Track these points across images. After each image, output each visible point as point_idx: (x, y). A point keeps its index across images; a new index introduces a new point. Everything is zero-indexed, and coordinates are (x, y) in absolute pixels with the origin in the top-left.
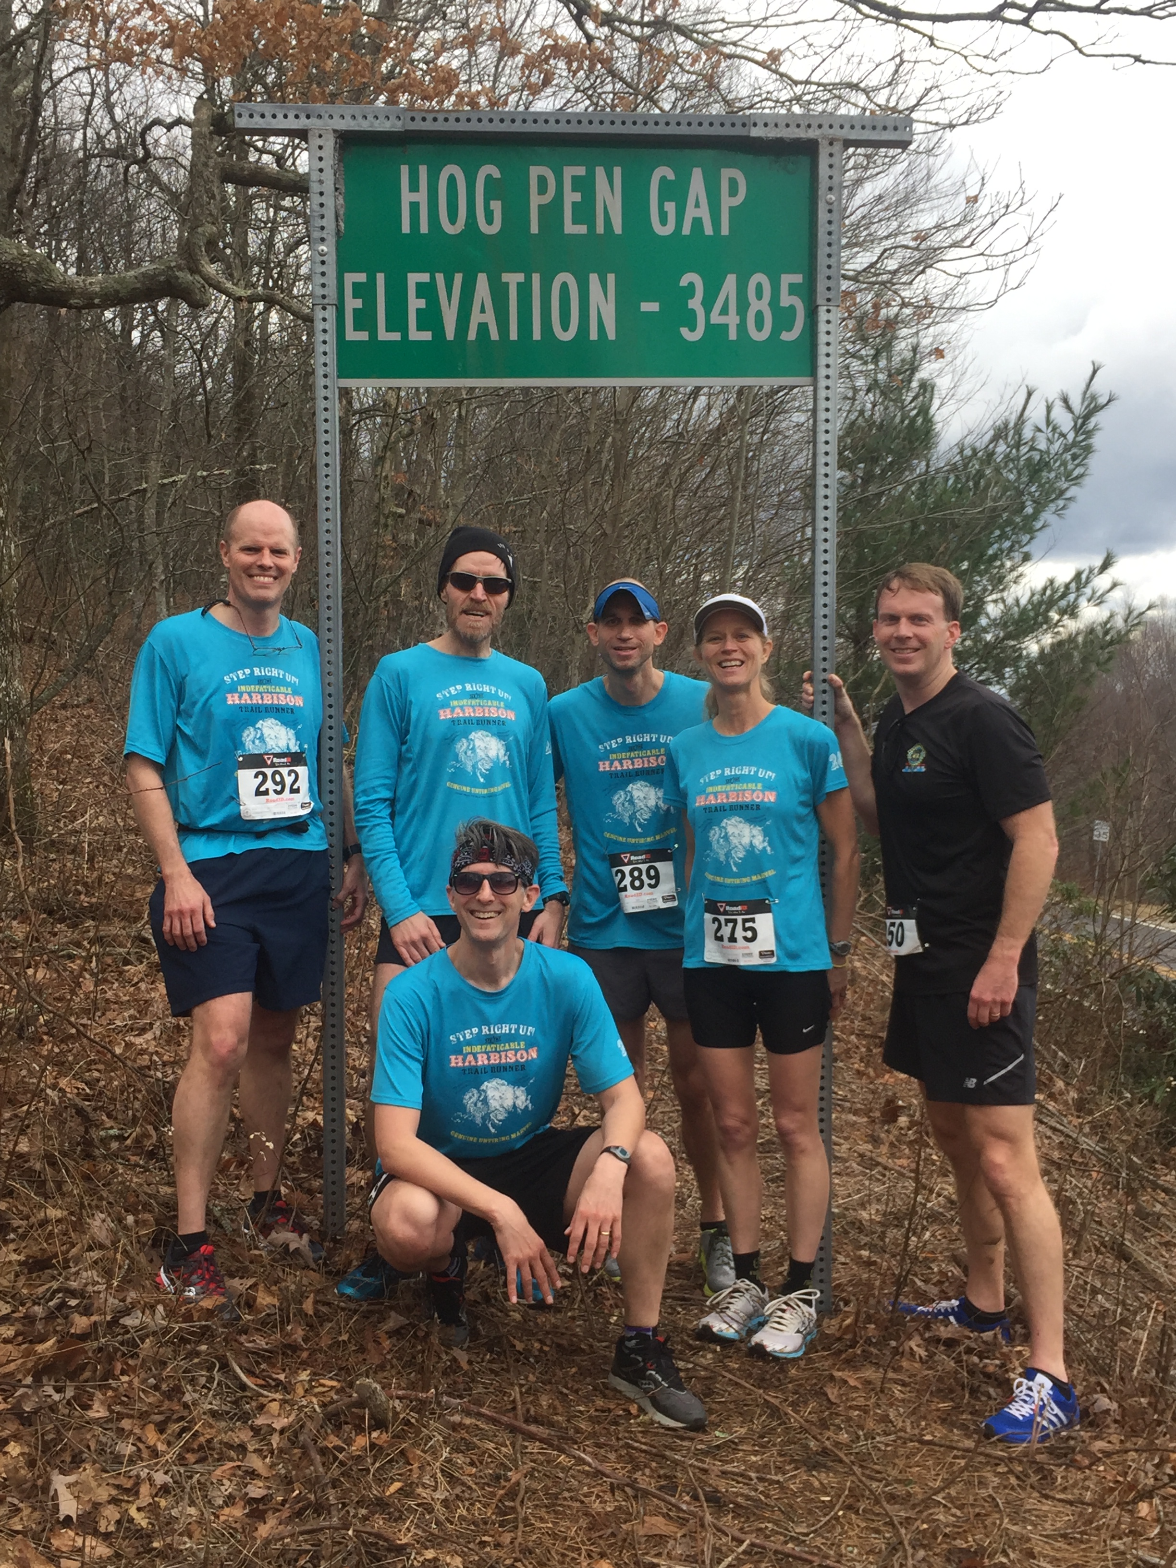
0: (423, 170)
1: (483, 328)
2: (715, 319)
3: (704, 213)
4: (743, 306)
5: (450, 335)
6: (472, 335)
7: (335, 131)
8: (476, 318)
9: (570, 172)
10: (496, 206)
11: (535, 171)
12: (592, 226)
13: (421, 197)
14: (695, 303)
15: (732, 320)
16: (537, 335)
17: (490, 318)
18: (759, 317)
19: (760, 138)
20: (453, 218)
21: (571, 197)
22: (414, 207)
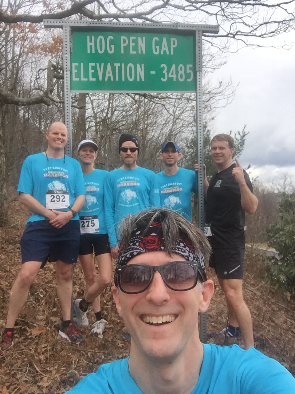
0: (93, 37)
1: (109, 78)
2: (170, 76)
3: (167, 49)
4: (177, 72)
5: (100, 79)
6: (106, 79)
7: (70, 26)
8: (107, 75)
9: (132, 38)
10: (112, 46)
11: (122, 38)
12: (138, 52)
13: (93, 44)
14: (165, 72)
15: (174, 76)
16: (123, 80)
17: (111, 75)
18: (181, 76)
19: (181, 30)
20: (101, 49)
21: (132, 44)
22: (91, 46)
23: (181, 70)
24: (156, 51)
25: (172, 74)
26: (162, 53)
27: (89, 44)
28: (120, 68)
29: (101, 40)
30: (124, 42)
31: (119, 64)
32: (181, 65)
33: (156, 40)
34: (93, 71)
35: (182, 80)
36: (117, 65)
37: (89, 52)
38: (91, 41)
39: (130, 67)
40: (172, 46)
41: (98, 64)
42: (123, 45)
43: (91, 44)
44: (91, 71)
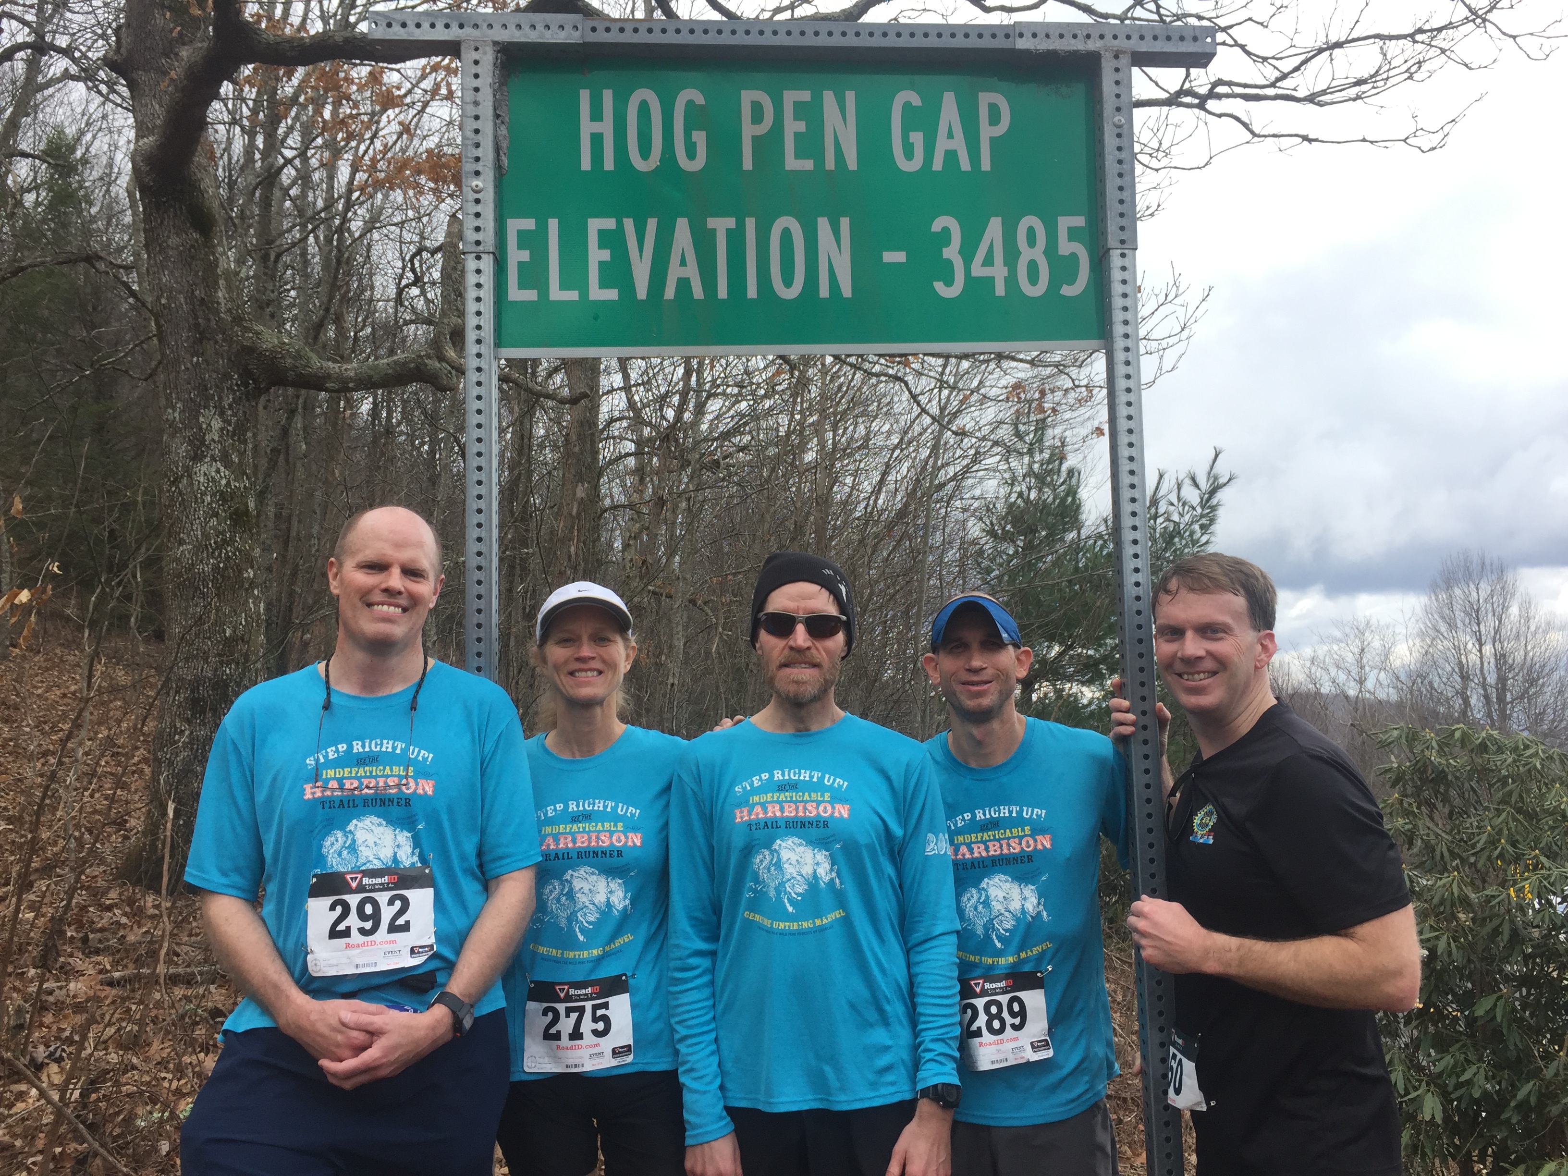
0: (608, 96)
1: (684, 284)
2: (977, 270)
3: (959, 144)
4: (1012, 255)
5: (642, 293)
6: (670, 293)
7: (495, 43)
8: (674, 273)
9: (791, 97)
10: (700, 138)
11: (748, 97)
12: (820, 158)
13: (606, 128)
14: (952, 252)
15: (999, 272)
16: (752, 292)
17: (692, 272)
18: (1033, 268)
19: (1027, 51)
20: (645, 152)
21: (793, 127)
22: (597, 140)
23: (1032, 243)
24: (909, 154)
25: (988, 261)
27: (587, 127)
28: (736, 238)
29: (644, 107)
30: (757, 116)
31: (731, 222)
32: (1030, 221)
33: (907, 106)
34: (605, 255)
35: (1035, 291)
36: (721, 225)
37: (586, 164)
38: (597, 115)
39: (786, 234)
40: (987, 132)
41: (629, 224)
42: (748, 131)
43: (597, 127)
44: (597, 255)
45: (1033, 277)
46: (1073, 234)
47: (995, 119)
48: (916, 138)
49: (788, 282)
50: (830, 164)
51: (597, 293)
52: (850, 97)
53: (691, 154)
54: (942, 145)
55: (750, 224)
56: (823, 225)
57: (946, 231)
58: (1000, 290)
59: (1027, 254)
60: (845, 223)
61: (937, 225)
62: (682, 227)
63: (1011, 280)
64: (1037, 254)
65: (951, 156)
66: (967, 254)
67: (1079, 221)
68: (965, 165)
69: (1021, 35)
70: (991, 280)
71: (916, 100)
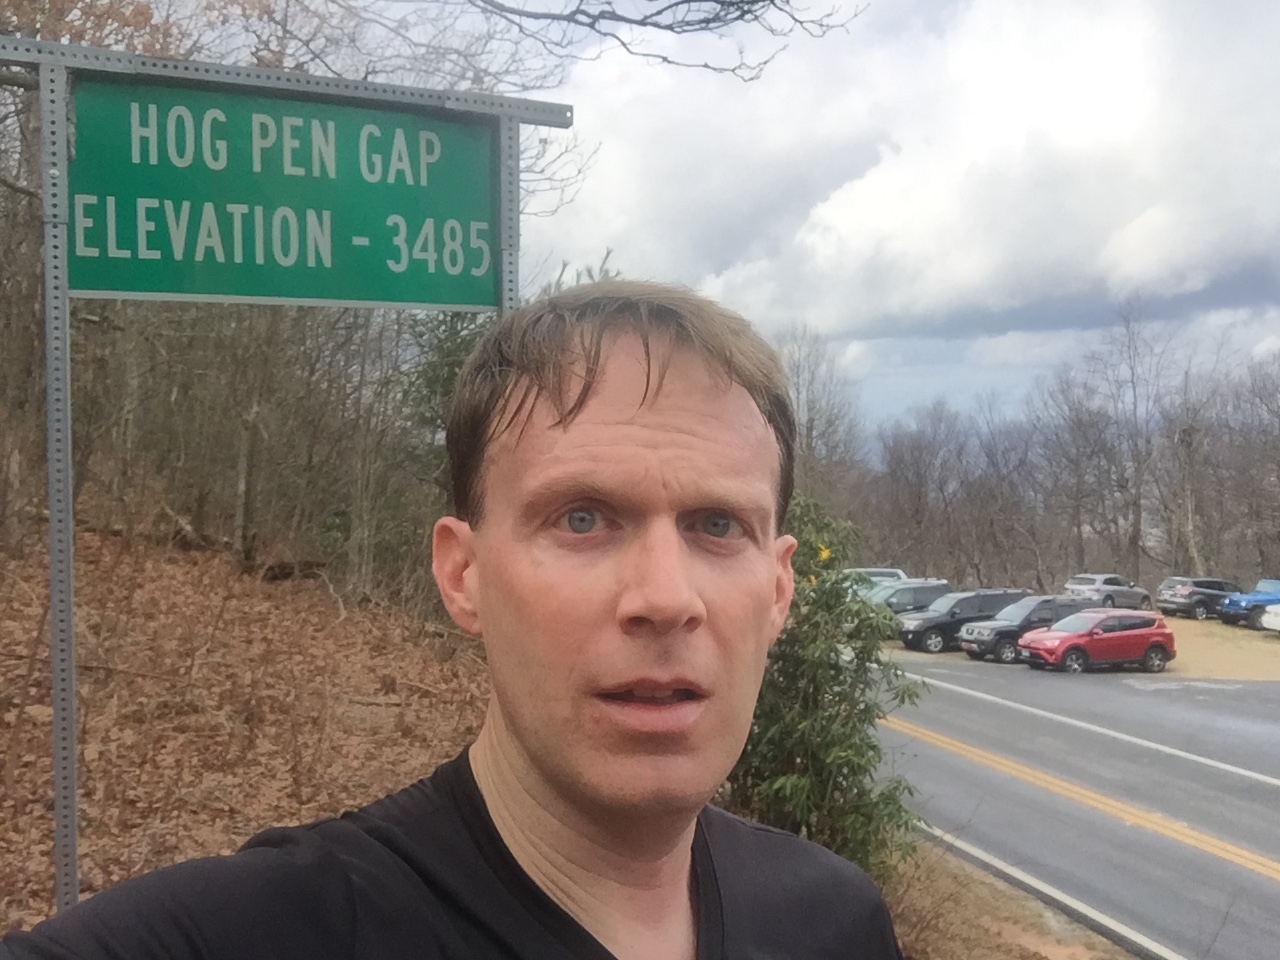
0: (153, 109)
1: (210, 251)
2: (417, 254)
3: (406, 166)
4: (440, 245)
5: (178, 255)
6: (199, 256)
7: (67, 68)
8: (203, 242)
9: (289, 122)
10: (222, 145)
11: (257, 119)
12: (309, 170)
13: (152, 133)
14: (400, 240)
15: (431, 256)
16: (260, 260)
17: (216, 243)
18: (453, 255)
19: (451, 110)
20: (181, 153)
21: (290, 144)
22: (144, 141)
23: (453, 238)
24: (372, 171)
25: (424, 249)
26: (391, 179)
27: (137, 132)
28: (248, 220)
29: (180, 120)
30: (264, 134)
31: (245, 209)
32: (452, 223)
33: (371, 135)
34: (151, 226)
35: (455, 271)
36: (238, 210)
37: (136, 159)
38: (144, 123)
39: (285, 220)
40: (425, 159)
41: (169, 205)
42: (258, 144)
43: (145, 132)
44: (144, 226)
45: (454, 262)
46: (481, 234)
47: (430, 150)
48: (377, 159)
49: (286, 253)
50: (316, 173)
51: (144, 253)
52: (331, 125)
53: (216, 157)
54: (395, 165)
55: (259, 210)
56: (311, 215)
57: (396, 225)
58: (432, 269)
59: (450, 246)
60: (326, 215)
61: (391, 220)
62: (209, 209)
63: (439, 262)
64: (457, 246)
65: (400, 173)
66: (411, 242)
67: (484, 226)
68: (410, 181)
69: (449, 98)
70: (426, 261)
71: (377, 133)
